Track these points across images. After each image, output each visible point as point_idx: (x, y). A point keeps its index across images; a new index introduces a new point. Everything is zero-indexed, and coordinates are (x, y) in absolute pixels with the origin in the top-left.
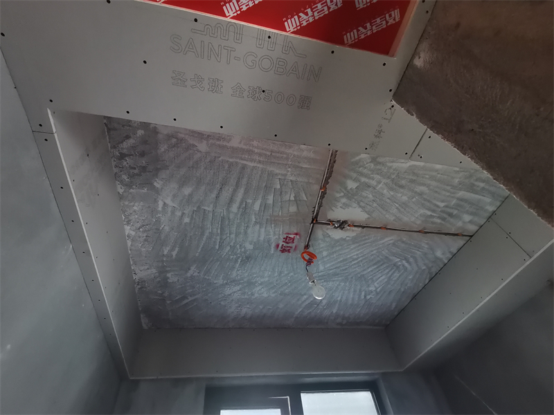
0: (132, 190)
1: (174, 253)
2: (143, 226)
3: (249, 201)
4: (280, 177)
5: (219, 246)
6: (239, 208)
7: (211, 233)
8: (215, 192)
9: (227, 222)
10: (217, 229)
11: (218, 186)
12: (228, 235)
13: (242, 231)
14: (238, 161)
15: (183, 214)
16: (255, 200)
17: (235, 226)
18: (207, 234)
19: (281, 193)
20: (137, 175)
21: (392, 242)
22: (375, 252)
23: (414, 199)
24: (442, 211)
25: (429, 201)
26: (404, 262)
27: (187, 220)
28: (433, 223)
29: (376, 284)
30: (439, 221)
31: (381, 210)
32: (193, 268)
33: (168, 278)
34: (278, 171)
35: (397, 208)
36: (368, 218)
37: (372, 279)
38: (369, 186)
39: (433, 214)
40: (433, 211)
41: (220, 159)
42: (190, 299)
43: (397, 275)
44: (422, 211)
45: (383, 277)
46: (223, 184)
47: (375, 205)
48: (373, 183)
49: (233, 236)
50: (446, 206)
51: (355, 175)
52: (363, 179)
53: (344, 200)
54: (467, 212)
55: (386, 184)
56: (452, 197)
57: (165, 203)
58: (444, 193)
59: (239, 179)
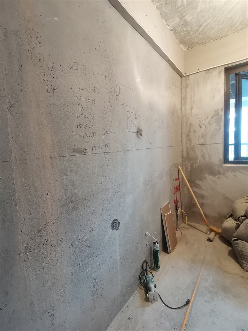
1: (185, 2)
32: (200, 4)
33: (187, 19)
42: (204, 25)
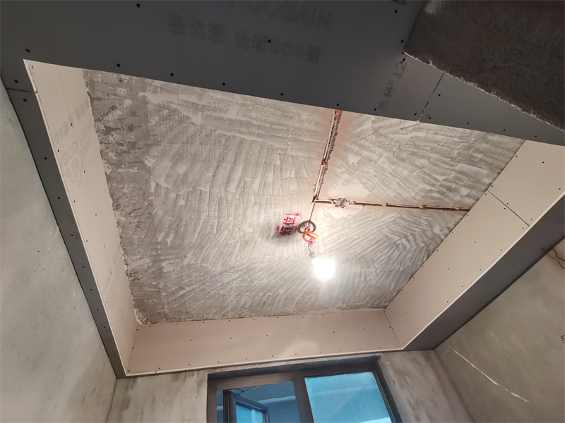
0: (120, 170)
1: (169, 240)
2: (135, 210)
3: (249, 179)
4: (280, 152)
5: (217, 231)
6: (237, 188)
7: (208, 216)
8: (212, 170)
9: (225, 204)
10: (215, 211)
11: (215, 164)
12: (226, 217)
13: (241, 213)
14: (236, 134)
15: (178, 195)
16: (254, 178)
17: (234, 208)
18: (203, 217)
19: (281, 169)
20: (126, 152)
21: (392, 219)
22: (376, 230)
23: (415, 173)
24: (441, 185)
25: (429, 175)
26: (404, 240)
27: (182, 202)
28: (432, 198)
29: (375, 264)
30: (438, 195)
31: (382, 185)
32: (189, 256)
33: (163, 268)
34: (278, 146)
35: (398, 183)
36: (370, 195)
37: (372, 259)
38: (371, 161)
39: (433, 189)
40: (433, 185)
41: (217, 132)
42: (188, 289)
43: (396, 253)
44: (422, 186)
45: (383, 257)
46: (221, 161)
47: (376, 180)
48: (375, 156)
49: (231, 219)
50: (445, 180)
51: (356, 148)
52: (365, 153)
53: (345, 176)
54: (465, 186)
55: (388, 158)
56: (452, 170)
57: (157, 184)
58: (443, 165)
59: (237, 155)
